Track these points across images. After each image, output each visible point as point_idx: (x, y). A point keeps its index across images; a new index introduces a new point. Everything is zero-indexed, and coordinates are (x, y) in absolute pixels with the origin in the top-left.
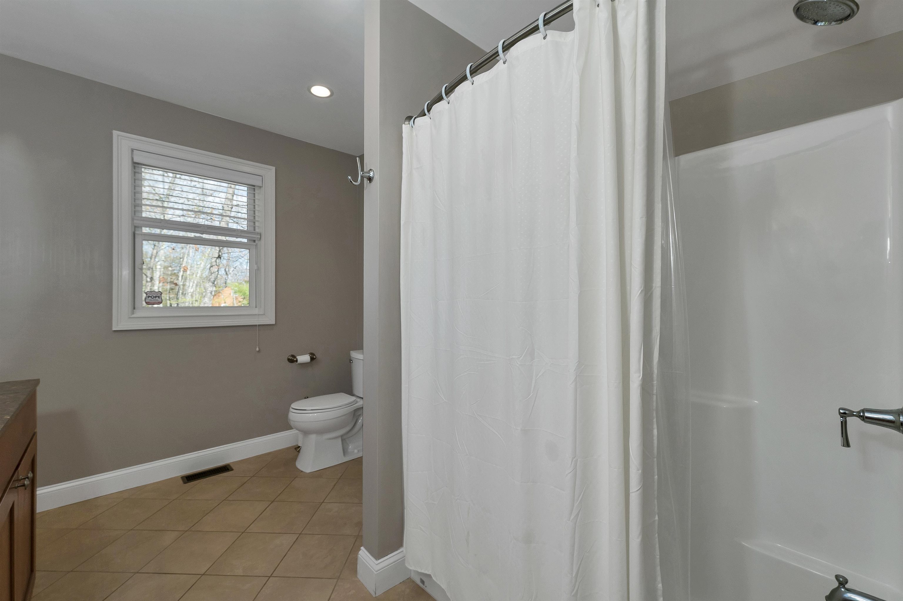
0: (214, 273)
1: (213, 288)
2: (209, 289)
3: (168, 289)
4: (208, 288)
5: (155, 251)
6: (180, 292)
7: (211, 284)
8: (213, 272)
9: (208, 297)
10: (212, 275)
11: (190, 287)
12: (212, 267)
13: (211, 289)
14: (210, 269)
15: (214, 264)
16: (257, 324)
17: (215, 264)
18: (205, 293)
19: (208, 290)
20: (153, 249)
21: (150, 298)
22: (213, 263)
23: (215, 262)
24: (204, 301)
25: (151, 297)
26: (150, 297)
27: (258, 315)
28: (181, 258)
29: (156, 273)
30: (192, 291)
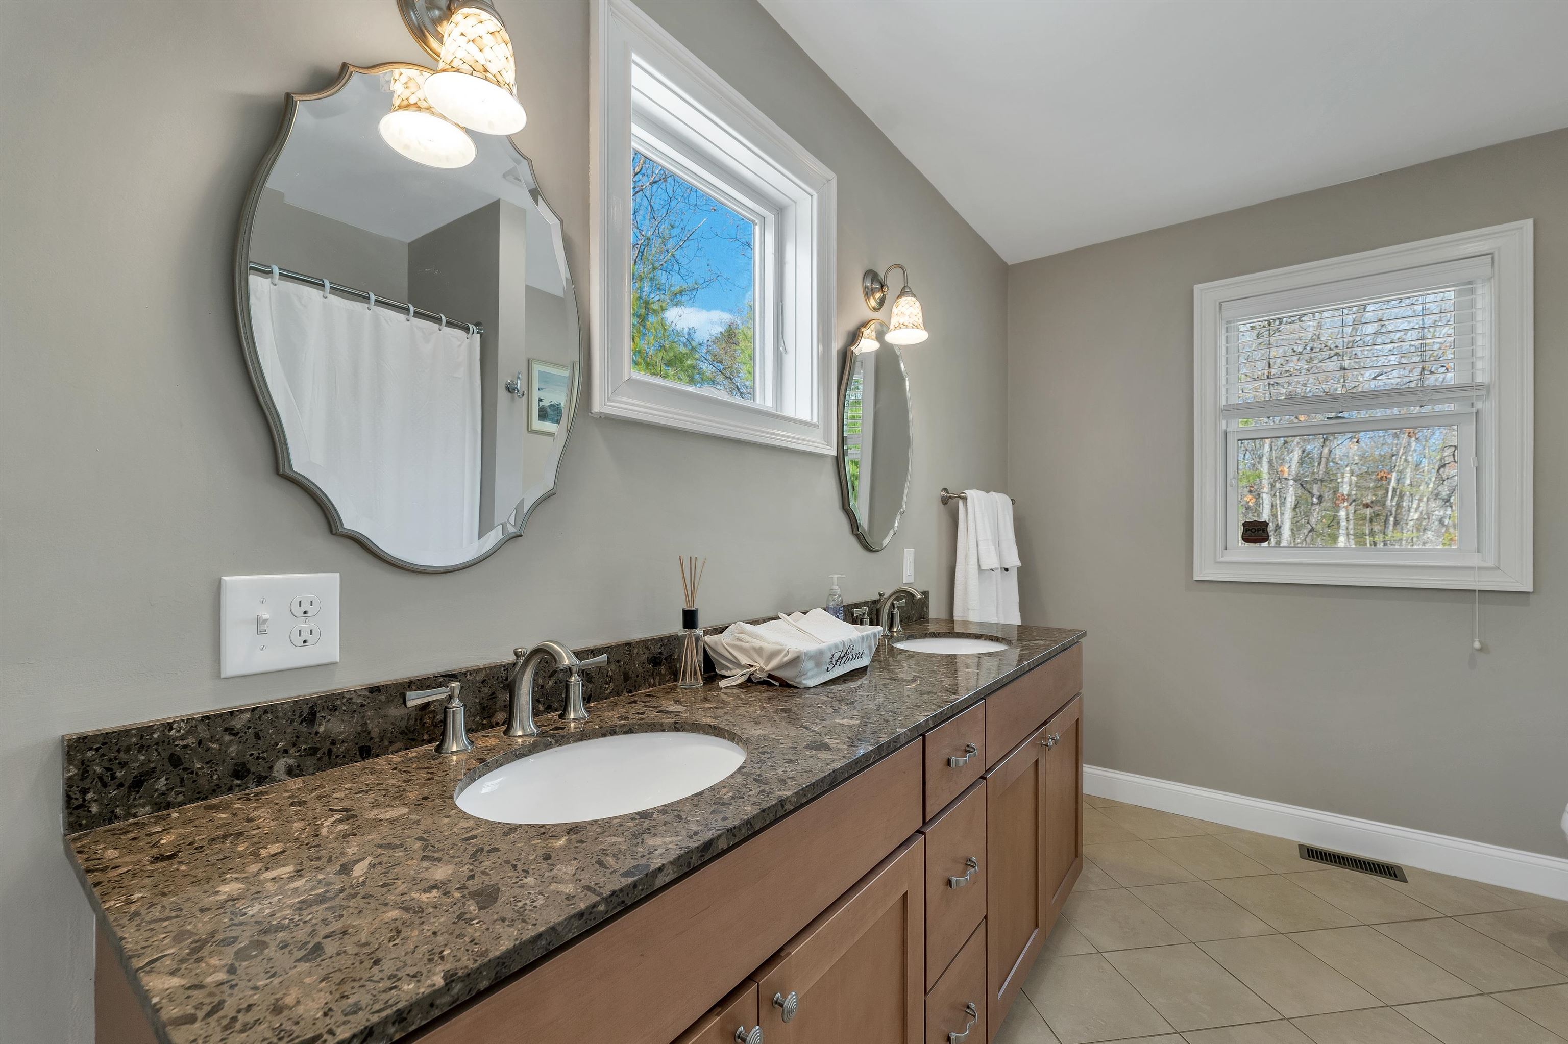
0: (1448, 478)
1: (1446, 511)
2: (1437, 513)
3: (1368, 517)
4: (1433, 511)
5: (1326, 450)
6: (1389, 520)
7: (1439, 502)
8: (1445, 477)
9: (1433, 529)
10: (1443, 483)
11: (1413, 510)
12: (1444, 466)
13: (1442, 513)
14: (1438, 471)
15: (1449, 459)
16: (1477, 589)
17: (1452, 460)
18: (1427, 521)
19: (1433, 515)
20: (1323, 446)
21: (1249, 532)
22: (1446, 458)
23: (1452, 456)
24: (1425, 537)
25: (1251, 530)
26: (1249, 530)
27: (1480, 568)
28: (1393, 456)
29: (1342, 487)
30: (1416, 516)
